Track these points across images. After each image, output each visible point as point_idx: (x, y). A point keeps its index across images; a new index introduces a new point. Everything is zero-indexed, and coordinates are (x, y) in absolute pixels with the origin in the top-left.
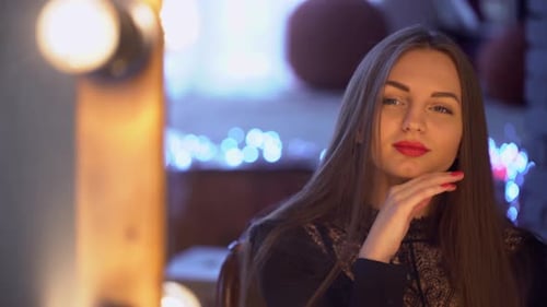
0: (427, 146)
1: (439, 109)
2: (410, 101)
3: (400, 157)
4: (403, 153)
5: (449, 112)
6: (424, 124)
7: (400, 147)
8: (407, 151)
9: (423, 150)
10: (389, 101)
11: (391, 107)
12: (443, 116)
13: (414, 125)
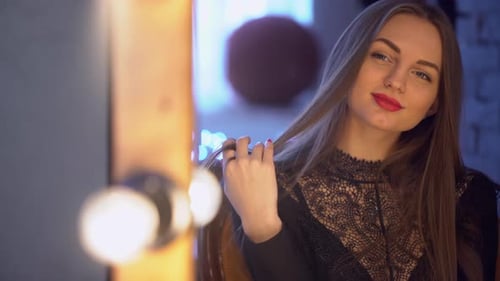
0: (402, 104)
1: (420, 74)
2: (397, 61)
3: (375, 107)
4: (379, 104)
5: (429, 79)
6: (405, 84)
7: (378, 98)
8: (383, 103)
9: (397, 107)
10: (378, 56)
11: (380, 61)
12: (421, 81)
13: (396, 84)
